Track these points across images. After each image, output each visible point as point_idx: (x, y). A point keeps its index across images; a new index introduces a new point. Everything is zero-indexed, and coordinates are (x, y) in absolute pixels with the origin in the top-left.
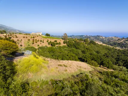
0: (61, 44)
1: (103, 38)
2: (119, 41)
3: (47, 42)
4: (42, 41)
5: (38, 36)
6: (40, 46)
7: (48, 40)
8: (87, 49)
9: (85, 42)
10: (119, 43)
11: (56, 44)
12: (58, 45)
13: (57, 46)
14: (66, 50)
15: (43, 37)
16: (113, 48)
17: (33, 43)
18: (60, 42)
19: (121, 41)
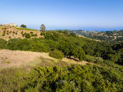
0: (37, 36)
1: (85, 32)
2: (99, 35)
3: (22, 33)
4: (15, 33)
5: (11, 28)
6: (12, 38)
7: (22, 32)
8: (65, 40)
9: (64, 34)
10: (98, 37)
11: (32, 36)
12: (34, 37)
13: (32, 38)
14: (42, 42)
15: (17, 28)
16: (93, 40)
17: (4, 35)
18: (36, 34)
19: (101, 35)
